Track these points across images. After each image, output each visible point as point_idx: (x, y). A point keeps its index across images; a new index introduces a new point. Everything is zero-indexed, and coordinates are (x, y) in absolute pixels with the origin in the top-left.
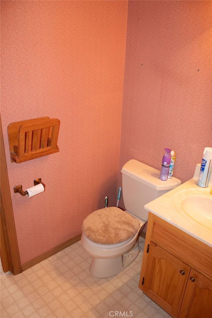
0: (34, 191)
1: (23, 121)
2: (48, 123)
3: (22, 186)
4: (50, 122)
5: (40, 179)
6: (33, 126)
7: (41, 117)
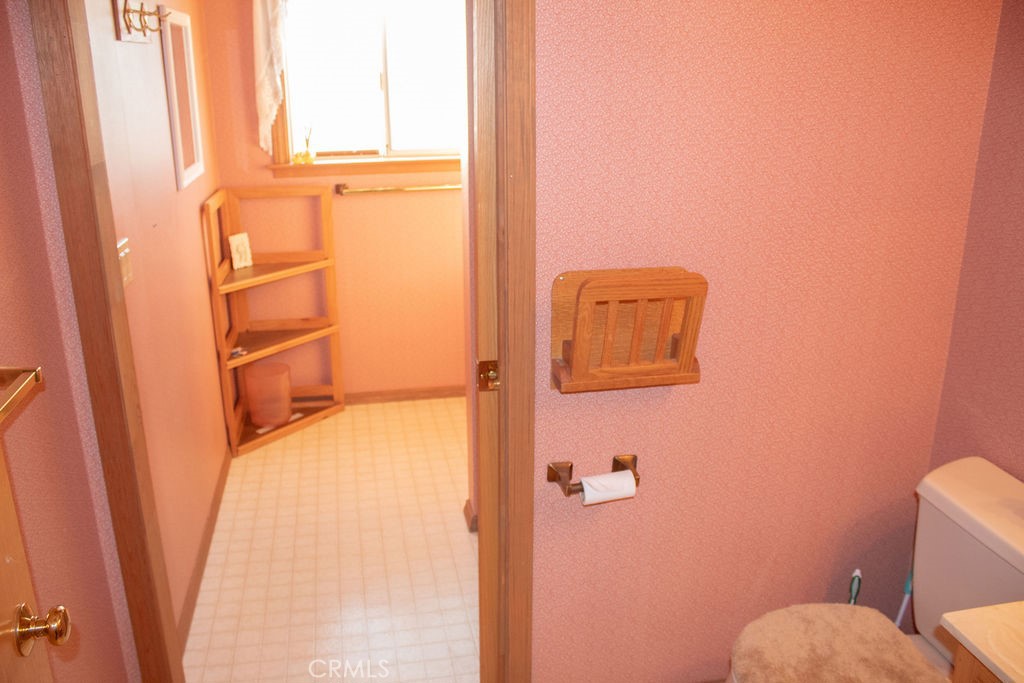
0: (604, 487)
1: (604, 271)
2: (671, 282)
3: (572, 466)
4: (676, 282)
5: (635, 459)
6: (623, 286)
7: (660, 265)
